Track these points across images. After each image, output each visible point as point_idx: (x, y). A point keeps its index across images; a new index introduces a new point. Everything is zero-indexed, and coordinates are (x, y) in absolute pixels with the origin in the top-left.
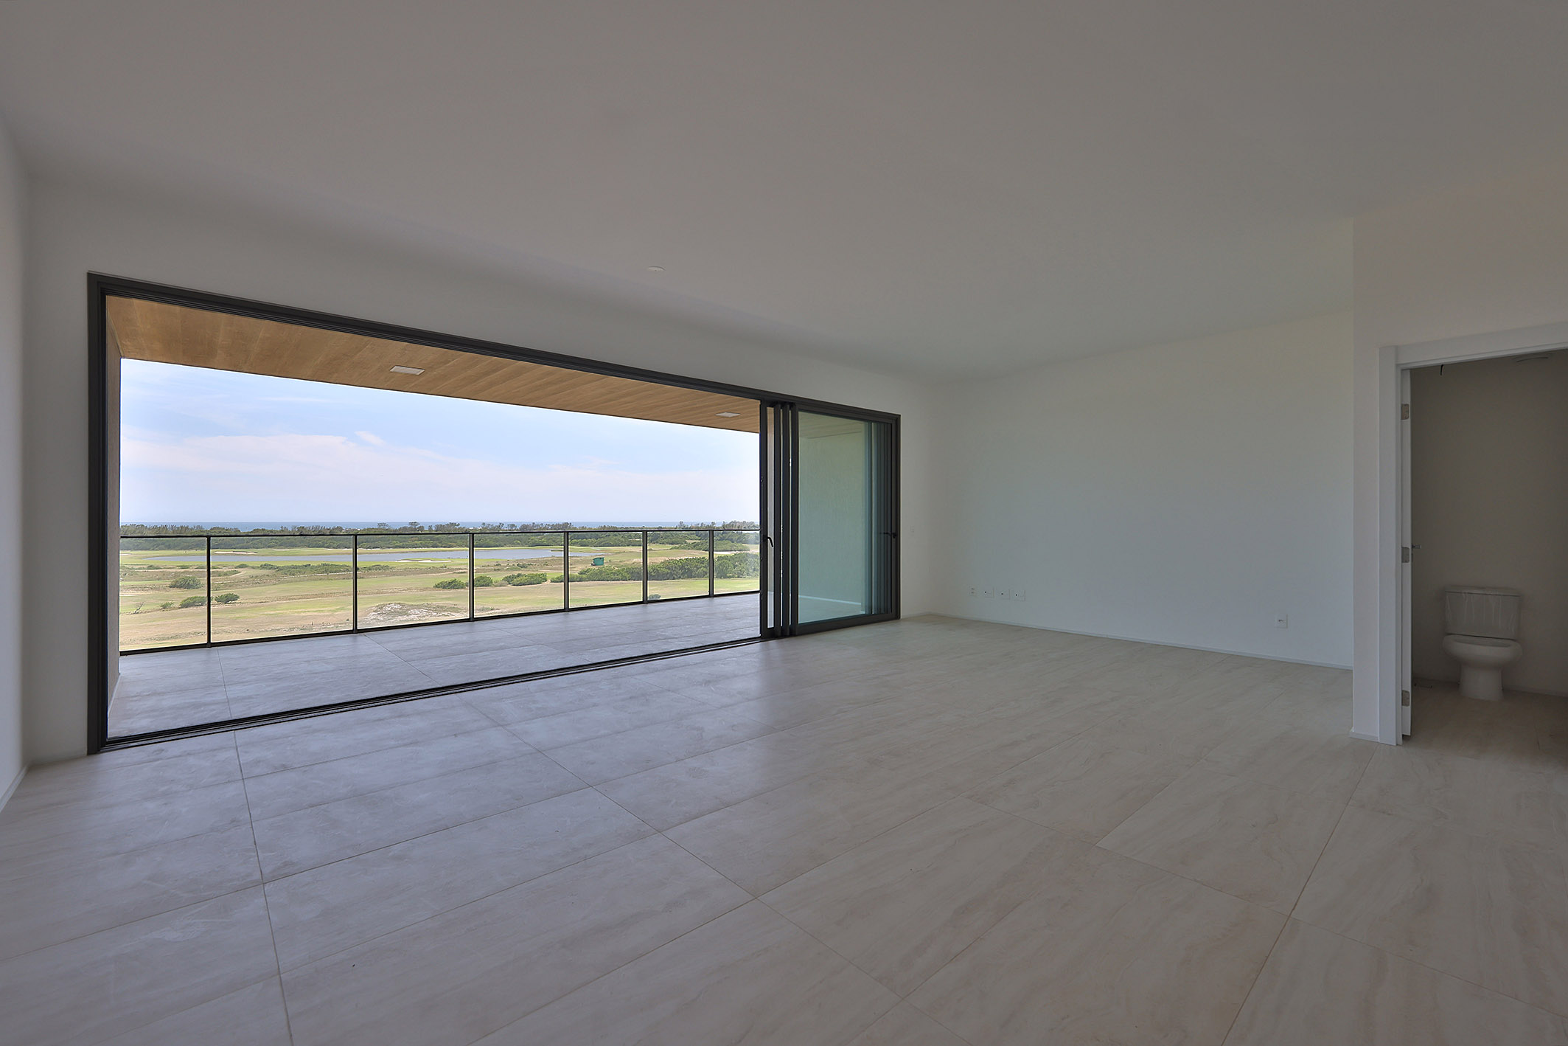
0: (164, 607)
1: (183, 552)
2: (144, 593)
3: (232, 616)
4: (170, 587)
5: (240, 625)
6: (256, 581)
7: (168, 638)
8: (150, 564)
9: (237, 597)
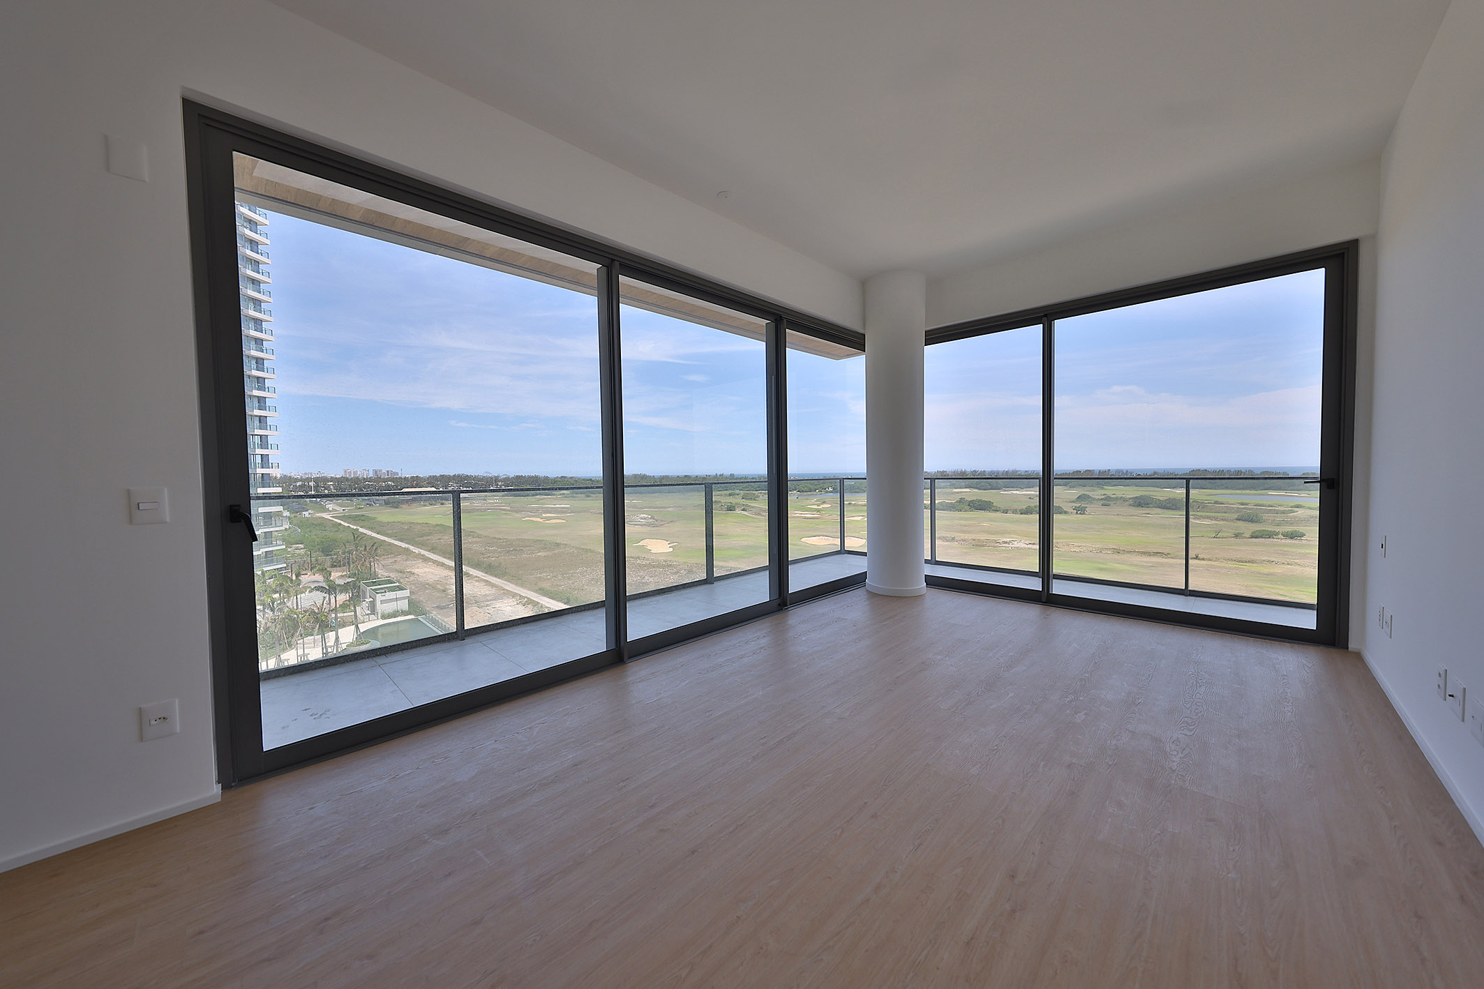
0: (1237, 535)
2: (1218, 522)
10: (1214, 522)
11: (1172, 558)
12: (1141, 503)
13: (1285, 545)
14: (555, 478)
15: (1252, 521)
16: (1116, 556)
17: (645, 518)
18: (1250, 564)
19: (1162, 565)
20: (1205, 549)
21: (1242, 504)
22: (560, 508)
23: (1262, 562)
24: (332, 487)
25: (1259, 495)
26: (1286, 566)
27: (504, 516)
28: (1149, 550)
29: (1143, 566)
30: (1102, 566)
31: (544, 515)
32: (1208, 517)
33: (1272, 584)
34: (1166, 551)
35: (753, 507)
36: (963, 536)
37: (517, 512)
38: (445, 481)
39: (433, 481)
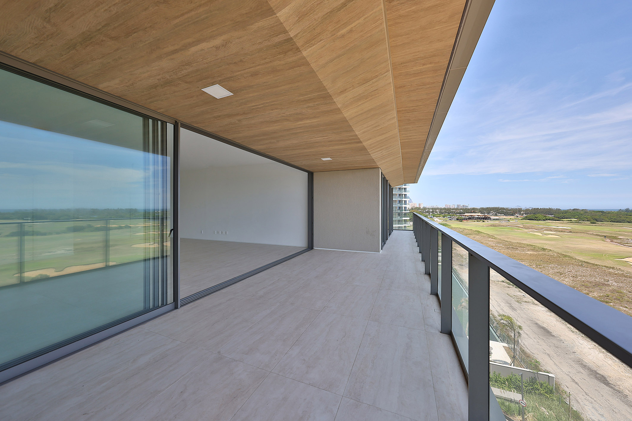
24: (438, 212)
27: (516, 230)
31: (545, 232)
37: (527, 228)
38: (489, 210)
39: (482, 210)
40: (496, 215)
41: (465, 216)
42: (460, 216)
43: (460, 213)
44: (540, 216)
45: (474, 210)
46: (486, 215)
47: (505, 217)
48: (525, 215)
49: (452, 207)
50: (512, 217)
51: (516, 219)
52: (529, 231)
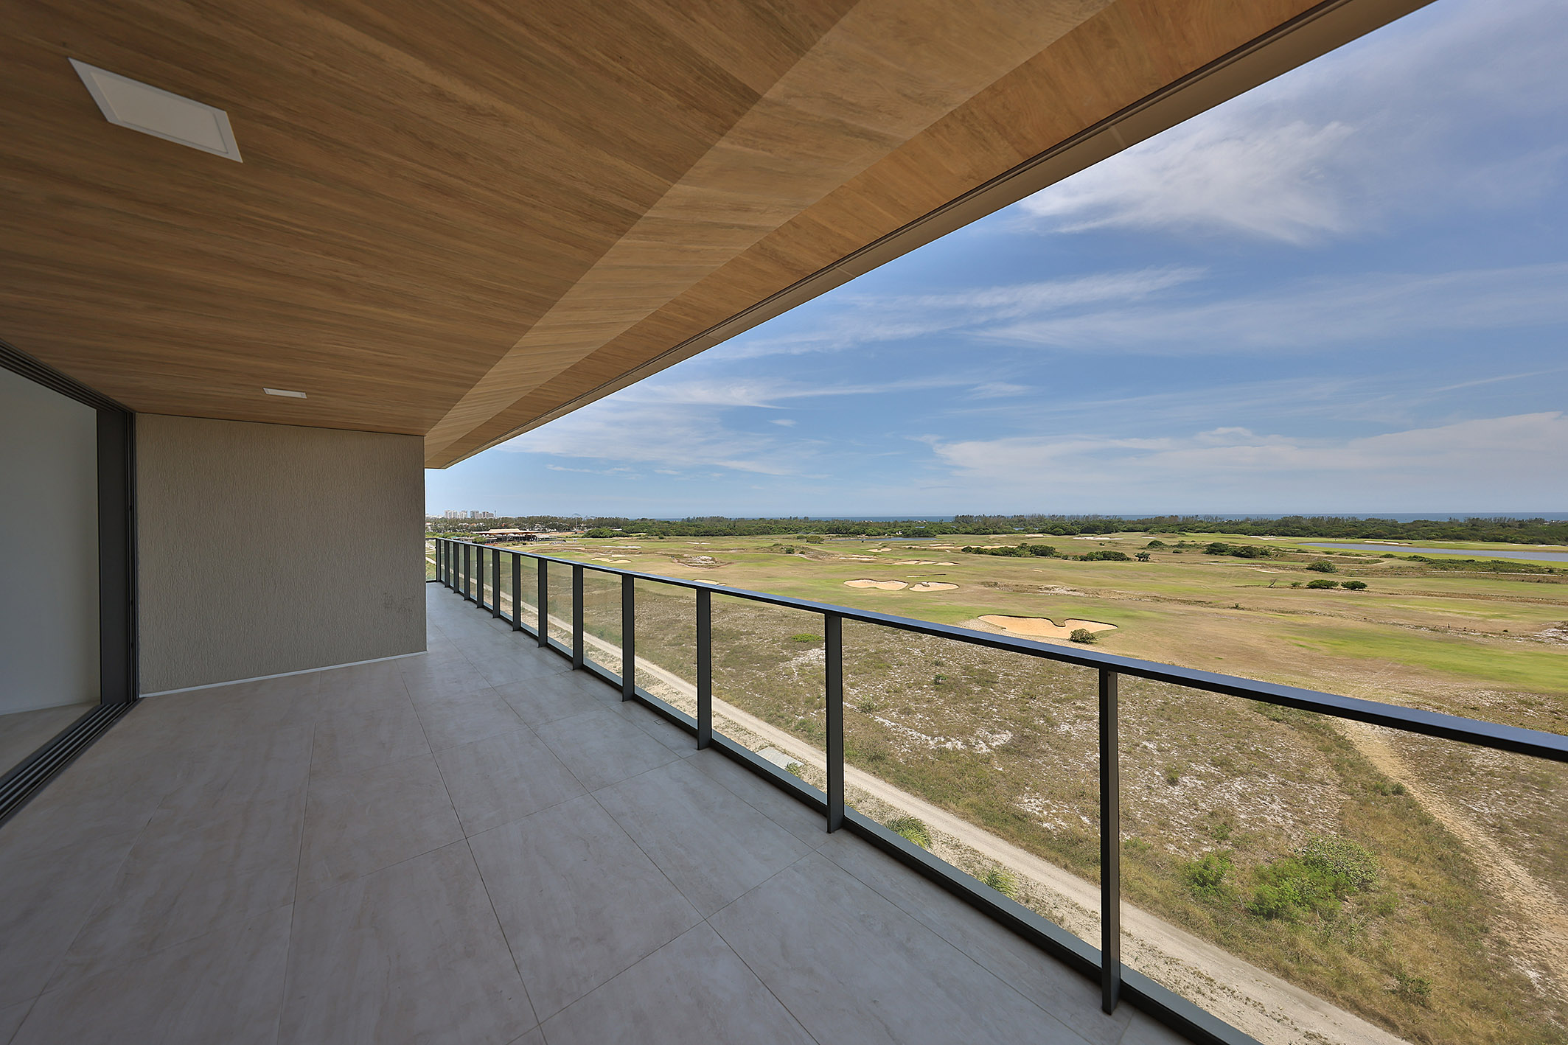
0: (1294, 585)
1: (1333, 540)
2: (1284, 572)
3: (1351, 602)
4: (1307, 569)
5: (1358, 613)
6: (1398, 572)
7: (1287, 612)
8: (1300, 548)
9: (1363, 586)
10: (1281, 571)
11: (1212, 607)
12: (1214, 550)
13: (1341, 596)
14: (636, 520)
15: (1324, 570)
16: (1154, 604)
17: (706, 560)
18: (1290, 615)
19: (1194, 613)
20: (1250, 599)
21: (1328, 553)
22: (631, 549)
23: (1303, 613)
24: (429, 527)
25: (1356, 543)
26: (1326, 618)
27: (576, 557)
28: (1191, 599)
29: (1174, 615)
30: (1131, 613)
31: (613, 556)
32: (1276, 566)
33: (1296, 635)
34: (1208, 600)
35: (812, 550)
36: (1006, 581)
37: (589, 552)
38: (531, 522)
39: (520, 523)
40: (544, 531)
41: (490, 534)
42: (480, 536)
43: (479, 529)
44: (605, 530)
45: (505, 523)
46: (528, 531)
47: (558, 534)
48: (586, 530)
49: (459, 516)
50: (569, 534)
51: (575, 537)
52: (593, 557)
